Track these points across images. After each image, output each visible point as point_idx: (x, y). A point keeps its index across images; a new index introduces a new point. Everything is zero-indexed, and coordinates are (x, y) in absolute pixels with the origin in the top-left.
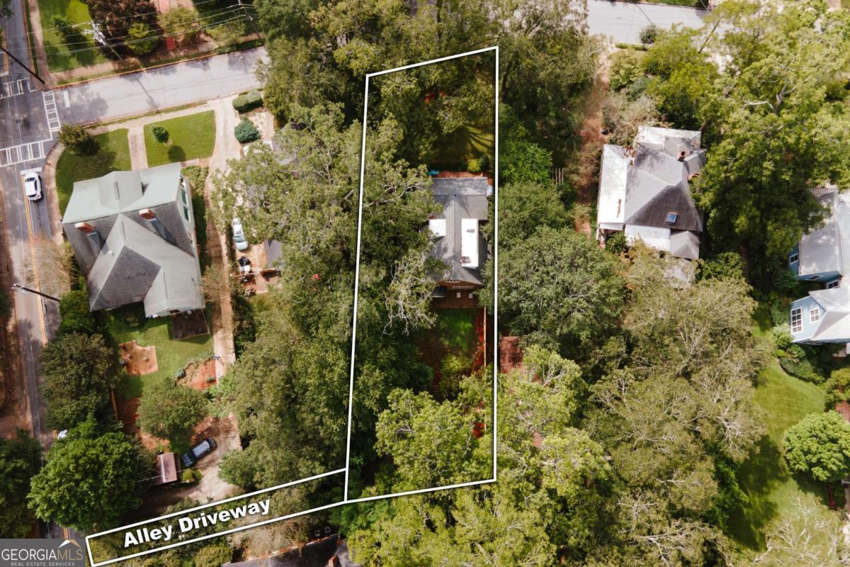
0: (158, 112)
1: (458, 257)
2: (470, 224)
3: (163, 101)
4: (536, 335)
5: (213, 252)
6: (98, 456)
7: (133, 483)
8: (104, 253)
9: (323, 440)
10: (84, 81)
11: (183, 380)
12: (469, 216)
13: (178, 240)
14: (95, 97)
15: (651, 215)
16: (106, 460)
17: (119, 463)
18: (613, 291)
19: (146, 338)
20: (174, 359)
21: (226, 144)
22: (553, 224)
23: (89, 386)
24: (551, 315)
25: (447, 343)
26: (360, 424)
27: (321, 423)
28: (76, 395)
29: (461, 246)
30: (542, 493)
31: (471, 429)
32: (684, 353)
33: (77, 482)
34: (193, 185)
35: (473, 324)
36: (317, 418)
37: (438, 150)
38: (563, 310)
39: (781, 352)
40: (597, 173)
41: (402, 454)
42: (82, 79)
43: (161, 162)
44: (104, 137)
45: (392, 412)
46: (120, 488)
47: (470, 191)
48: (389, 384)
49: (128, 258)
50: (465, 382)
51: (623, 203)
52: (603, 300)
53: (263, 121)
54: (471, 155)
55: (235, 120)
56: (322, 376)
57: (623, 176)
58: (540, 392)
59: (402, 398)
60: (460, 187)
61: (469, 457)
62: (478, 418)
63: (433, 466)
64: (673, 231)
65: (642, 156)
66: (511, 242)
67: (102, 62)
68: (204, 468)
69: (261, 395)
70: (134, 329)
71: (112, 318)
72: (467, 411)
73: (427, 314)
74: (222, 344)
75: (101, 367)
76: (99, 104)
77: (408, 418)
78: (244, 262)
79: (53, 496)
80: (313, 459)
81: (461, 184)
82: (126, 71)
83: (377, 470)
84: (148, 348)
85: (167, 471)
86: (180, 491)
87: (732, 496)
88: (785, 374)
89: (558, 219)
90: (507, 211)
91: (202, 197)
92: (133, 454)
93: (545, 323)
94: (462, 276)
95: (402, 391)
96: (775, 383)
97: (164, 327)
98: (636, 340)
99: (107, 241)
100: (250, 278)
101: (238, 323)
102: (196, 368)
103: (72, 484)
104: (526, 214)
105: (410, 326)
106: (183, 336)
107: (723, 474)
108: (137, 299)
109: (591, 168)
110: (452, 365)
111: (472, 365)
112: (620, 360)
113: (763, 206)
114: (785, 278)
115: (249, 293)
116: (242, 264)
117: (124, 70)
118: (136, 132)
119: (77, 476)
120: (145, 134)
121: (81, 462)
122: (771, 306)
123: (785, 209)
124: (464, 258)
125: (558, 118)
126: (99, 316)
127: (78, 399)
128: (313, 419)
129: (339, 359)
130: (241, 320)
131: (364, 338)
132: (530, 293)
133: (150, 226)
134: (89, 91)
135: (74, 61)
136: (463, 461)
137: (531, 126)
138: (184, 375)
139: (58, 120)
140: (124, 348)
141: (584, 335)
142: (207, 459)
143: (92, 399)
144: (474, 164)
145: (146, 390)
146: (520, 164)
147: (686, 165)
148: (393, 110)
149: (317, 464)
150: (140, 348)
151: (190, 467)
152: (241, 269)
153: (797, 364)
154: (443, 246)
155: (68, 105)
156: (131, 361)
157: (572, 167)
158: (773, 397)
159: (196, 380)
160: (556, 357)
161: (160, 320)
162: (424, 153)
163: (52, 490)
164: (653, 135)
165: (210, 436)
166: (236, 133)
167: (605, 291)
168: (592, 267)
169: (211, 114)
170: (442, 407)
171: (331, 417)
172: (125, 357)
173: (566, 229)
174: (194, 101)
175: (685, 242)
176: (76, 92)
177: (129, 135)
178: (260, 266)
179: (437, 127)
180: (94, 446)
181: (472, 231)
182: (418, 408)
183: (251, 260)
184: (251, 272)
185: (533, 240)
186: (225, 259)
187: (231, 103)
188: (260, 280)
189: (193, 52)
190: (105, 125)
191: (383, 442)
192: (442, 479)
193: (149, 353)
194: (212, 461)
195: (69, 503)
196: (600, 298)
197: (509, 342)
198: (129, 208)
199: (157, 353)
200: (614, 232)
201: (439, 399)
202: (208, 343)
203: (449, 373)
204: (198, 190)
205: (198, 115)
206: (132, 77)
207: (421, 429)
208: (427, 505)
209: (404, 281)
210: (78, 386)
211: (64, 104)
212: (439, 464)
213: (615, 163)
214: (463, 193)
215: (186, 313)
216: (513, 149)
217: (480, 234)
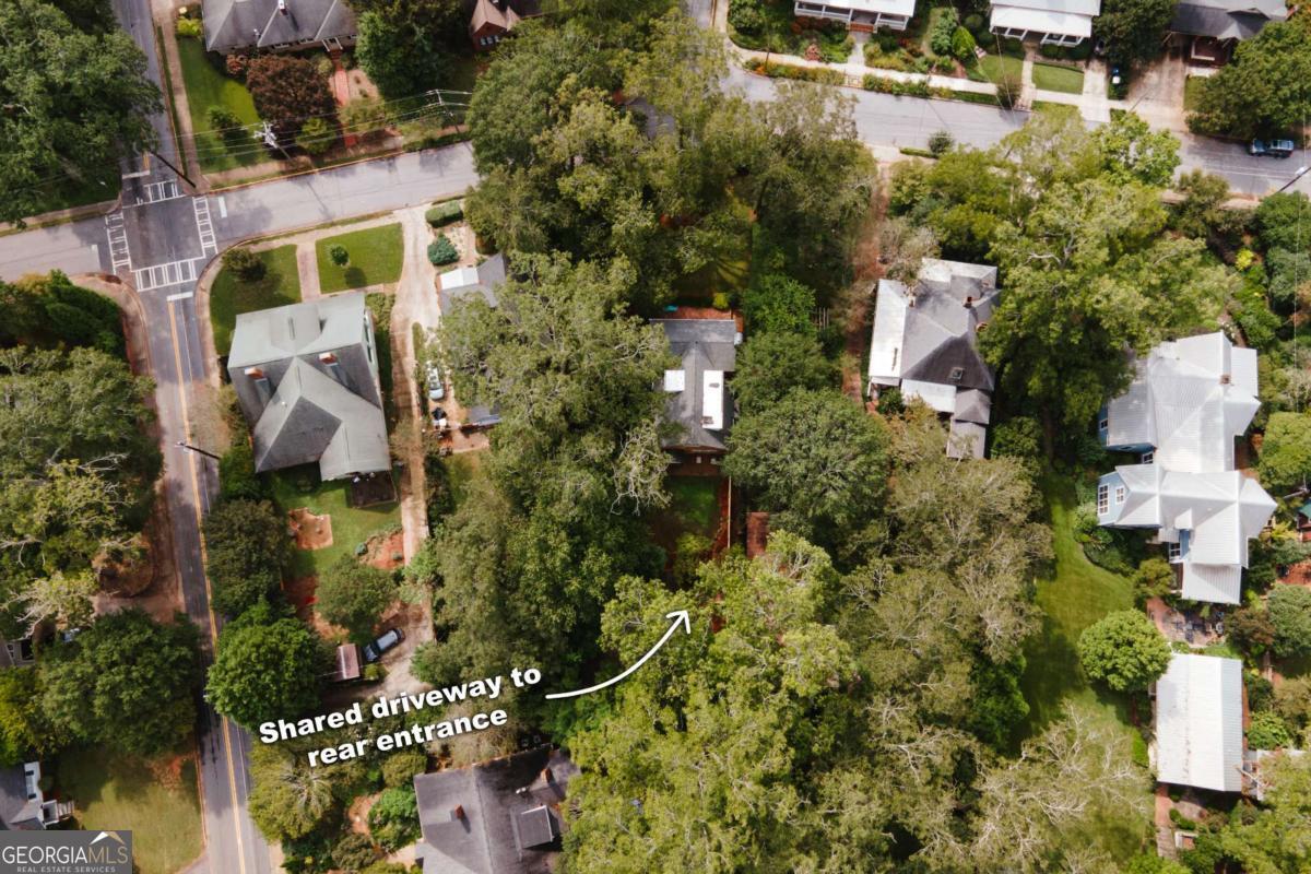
0: (333, 224)
1: (698, 416)
2: (714, 377)
3: (340, 210)
4: (786, 516)
5: (400, 401)
6: (277, 646)
7: (313, 677)
8: (275, 403)
9: (538, 631)
10: (243, 185)
11: (364, 557)
12: (713, 367)
13: (362, 389)
14: (257, 204)
15: (932, 370)
16: (286, 651)
17: (299, 653)
18: (873, 468)
19: (319, 504)
20: (353, 532)
21: (417, 266)
22: (812, 385)
23: (260, 563)
24: (802, 494)
25: (683, 518)
26: (582, 615)
27: (537, 613)
28: (246, 573)
29: (702, 403)
30: (782, 694)
31: (708, 622)
32: (950, 541)
33: (259, 673)
34: (376, 316)
35: (715, 495)
36: (534, 607)
37: (677, 291)
38: (817, 489)
39: (1085, 537)
40: (870, 315)
41: (630, 649)
42: (241, 182)
43: (338, 288)
44: (267, 254)
45: (620, 602)
46: (300, 683)
47: (714, 337)
48: (618, 570)
49: (304, 410)
50: (703, 569)
51: (899, 354)
52: (862, 479)
53: (462, 238)
54: (718, 287)
55: (428, 237)
56: (542, 561)
57: (902, 321)
58: (781, 584)
59: (631, 587)
60: (702, 332)
61: (705, 654)
62: (716, 610)
63: (664, 664)
64: (960, 389)
65: (924, 297)
66: (762, 403)
67: (266, 161)
68: (389, 664)
69: (473, 580)
70: (305, 493)
71: (278, 480)
72: (703, 604)
73: (660, 491)
74: (412, 516)
75: (272, 540)
76: (262, 213)
77: (637, 609)
78: (439, 414)
79: (236, 687)
80: (527, 653)
81: (703, 327)
82: (294, 173)
83: (598, 669)
84: (321, 517)
85: (348, 666)
86: (361, 691)
87: (1011, 706)
88: (1089, 563)
89: (818, 376)
90: (758, 366)
91: (387, 332)
92: (312, 644)
93: (795, 503)
94: (702, 439)
95: (631, 579)
96: (1077, 573)
97: (341, 492)
98: (902, 523)
99: (279, 389)
100: (447, 435)
101: (434, 490)
102: (381, 543)
103: (254, 675)
104: (779, 371)
105: (641, 504)
106: (365, 503)
107: (1003, 680)
108: (312, 459)
109: (861, 311)
110: (688, 546)
111: (712, 546)
112: (881, 546)
113: (1060, 366)
114: (1090, 448)
115: (444, 453)
116: (437, 418)
117: (293, 171)
118: (306, 247)
119: (259, 667)
120: (317, 252)
121: (262, 650)
122: (1076, 480)
123: (1084, 371)
124: (706, 418)
125: (825, 242)
126: (264, 478)
127: (247, 578)
128: (529, 609)
129: (562, 542)
130: (437, 486)
131: (589, 517)
132: (780, 467)
133: (329, 371)
134: (250, 198)
135: (231, 159)
136: (697, 658)
137: (791, 252)
138: (365, 552)
139: (211, 232)
140: (293, 516)
141: (839, 518)
142: (393, 653)
143: (264, 579)
144: (721, 299)
145: (321, 567)
146: (776, 305)
147: (974, 312)
148: (625, 249)
149: (532, 659)
150: (312, 517)
151: (375, 661)
152: (435, 422)
153: (1104, 551)
154: (681, 403)
155: (224, 214)
156: (300, 533)
157: (837, 309)
158: (1075, 591)
159: (380, 557)
160: (803, 545)
161: (337, 483)
162: (661, 296)
163: (232, 683)
164: (938, 272)
165: (397, 624)
166: (430, 254)
167: (865, 468)
168: (851, 440)
169: (398, 228)
170: (676, 598)
171: (550, 606)
172: (294, 528)
173: (825, 391)
174: (378, 211)
175: (973, 401)
176: (234, 197)
177: (299, 253)
178: (458, 420)
179: (677, 265)
180: (271, 633)
181: (716, 386)
182: (650, 598)
183: (447, 411)
184: (447, 426)
185: (786, 405)
186: (416, 410)
187: (423, 214)
188: (458, 437)
189: (375, 149)
190: (269, 239)
191: (610, 636)
192: (674, 677)
193: (322, 523)
194: (399, 656)
195: (251, 696)
196: (858, 477)
197: (758, 519)
198: (307, 350)
199: (333, 523)
200: (889, 387)
201: (673, 587)
202: (394, 512)
203: (685, 556)
204: (383, 323)
205: (381, 230)
206: (302, 180)
207: (652, 622)
208: (657, 706)
209: (636, 454)
210: (249, 562)
211: (219, 213)
212: (672, 661)
213: (892, 303)
214: (707, 339)
215: (368, 475)
216: (768, 286)
217: (726, 389)
